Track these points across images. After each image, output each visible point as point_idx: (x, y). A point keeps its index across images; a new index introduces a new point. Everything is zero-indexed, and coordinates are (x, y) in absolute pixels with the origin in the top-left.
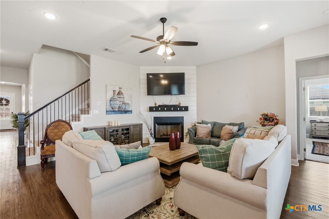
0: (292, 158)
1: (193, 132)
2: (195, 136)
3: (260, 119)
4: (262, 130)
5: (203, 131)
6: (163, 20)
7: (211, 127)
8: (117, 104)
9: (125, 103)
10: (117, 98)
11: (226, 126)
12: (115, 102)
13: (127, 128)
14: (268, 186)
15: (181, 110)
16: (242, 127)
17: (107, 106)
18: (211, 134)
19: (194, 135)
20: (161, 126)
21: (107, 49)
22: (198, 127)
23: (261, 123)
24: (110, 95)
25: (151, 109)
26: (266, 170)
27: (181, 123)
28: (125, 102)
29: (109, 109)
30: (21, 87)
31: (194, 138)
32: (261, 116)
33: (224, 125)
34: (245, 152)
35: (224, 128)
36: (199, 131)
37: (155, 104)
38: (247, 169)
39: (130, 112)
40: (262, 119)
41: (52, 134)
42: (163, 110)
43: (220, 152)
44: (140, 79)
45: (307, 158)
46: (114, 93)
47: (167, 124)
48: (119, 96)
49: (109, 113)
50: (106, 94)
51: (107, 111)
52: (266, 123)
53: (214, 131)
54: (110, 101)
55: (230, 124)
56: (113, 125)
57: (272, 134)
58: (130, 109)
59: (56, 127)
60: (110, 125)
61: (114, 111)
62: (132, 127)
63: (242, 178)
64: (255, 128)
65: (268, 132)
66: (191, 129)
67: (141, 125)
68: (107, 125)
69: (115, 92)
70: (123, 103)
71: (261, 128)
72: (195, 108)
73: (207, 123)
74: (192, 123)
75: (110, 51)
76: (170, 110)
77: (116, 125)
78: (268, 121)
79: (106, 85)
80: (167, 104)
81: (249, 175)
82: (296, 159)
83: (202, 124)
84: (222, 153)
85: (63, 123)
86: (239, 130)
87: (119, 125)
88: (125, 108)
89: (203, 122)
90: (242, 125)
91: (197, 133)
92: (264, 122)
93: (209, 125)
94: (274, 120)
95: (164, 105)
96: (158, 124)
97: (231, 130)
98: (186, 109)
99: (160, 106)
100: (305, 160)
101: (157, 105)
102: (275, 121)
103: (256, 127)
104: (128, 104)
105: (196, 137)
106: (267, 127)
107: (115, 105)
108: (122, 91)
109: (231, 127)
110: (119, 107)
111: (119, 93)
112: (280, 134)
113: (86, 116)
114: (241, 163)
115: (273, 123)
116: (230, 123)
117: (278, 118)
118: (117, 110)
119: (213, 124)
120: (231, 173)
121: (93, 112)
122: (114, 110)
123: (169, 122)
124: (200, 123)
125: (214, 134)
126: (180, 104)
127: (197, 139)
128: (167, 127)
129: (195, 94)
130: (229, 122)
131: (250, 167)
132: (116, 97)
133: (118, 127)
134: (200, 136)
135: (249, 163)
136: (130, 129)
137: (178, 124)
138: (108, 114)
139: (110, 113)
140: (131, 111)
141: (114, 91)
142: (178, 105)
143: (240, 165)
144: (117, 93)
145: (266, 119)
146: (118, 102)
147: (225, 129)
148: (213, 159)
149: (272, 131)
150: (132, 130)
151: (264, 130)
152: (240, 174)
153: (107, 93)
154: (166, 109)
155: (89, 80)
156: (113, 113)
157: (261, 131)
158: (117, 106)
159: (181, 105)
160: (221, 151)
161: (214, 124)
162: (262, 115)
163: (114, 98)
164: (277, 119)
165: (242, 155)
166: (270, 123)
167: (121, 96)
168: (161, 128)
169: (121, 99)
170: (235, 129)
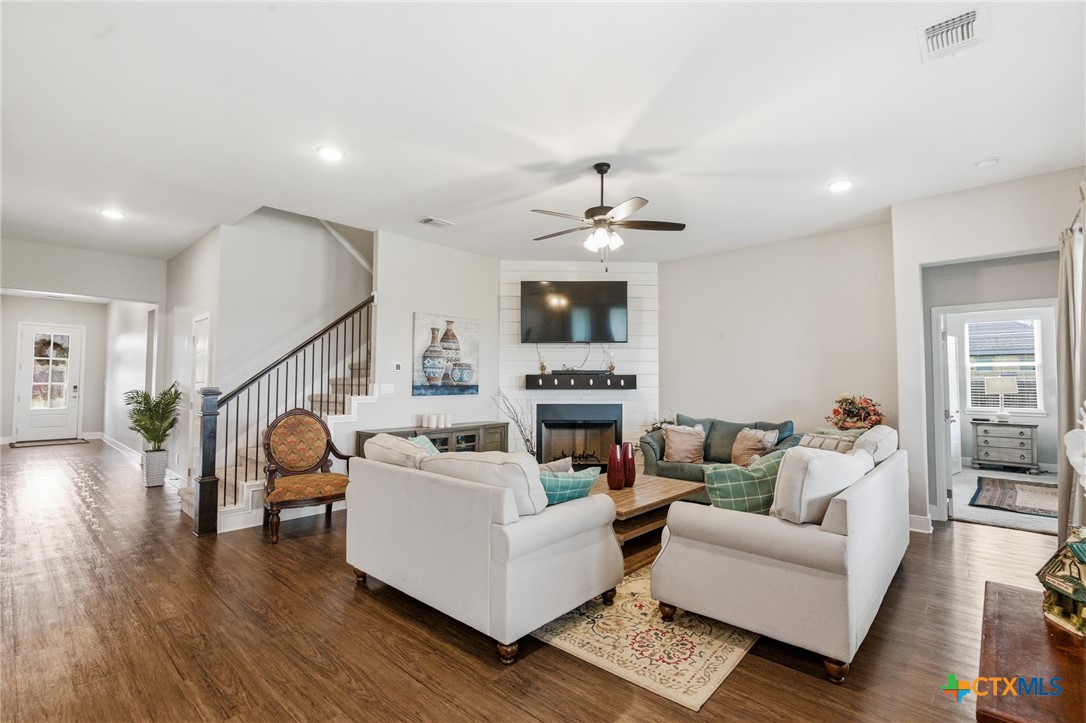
0: (912, 511)
1: (656, 446)
2: (661, 459)
3: (836, 412)
4: (838, 437)
5: (683, 443)
6: (602, 168)
7: (704, 434)
8: (440, 366)
9: (460, 365)
10: (440, 349)
11: (746, 431)
12: (436, 363)
13: (469, 433)
14: (849, 531)
15: (616, 385)
16: (787, 434)
17: (415, 374)
18: (703, 452)
19: (658, 455)
20: (555, 432)
21: (430, 220)
22: (670, 433)
23: (836, 424)
24: (423, 341)
25: (531, 382)
26: (845, 502)
27: (616, 421)
28: (461, 362)
29: (421, 380)
30: (105, 307)
31: (660, 462)
32: (838, 405)
33: (739, 428)
34: (806, 469)
35: (739, 435)
36: (672, 445)
37: (543, 368)
38: (810, 503)
39: (471, 391)
40: (839, 413)
41: (282, 447)
42: (565, 385)
43: (753, 478)
44: (499, 297)
45: (956, 515)
46: (433, 337)
47: (573, 426)
48: (446, 345)
49: (419, 392)
50: (413, 337)
51: (414, 387)
52: (850, 422)
53: (712, 445)
54: (425, 357)
55: (756, 426)
56: (433, 426)
57: (862, 446)
58: (472, 382)
59: (292, 429)
60: (425, 425)
61: (432, 387)
62: (481, 432)
63: (802, 520)
64: (823, 433)
65: (853, 442)
66: (650, 440)
67: (505, 426)
68: (415, 425)
69: (436, 332)
70: (455, 365)
71: (838, 434)
72: (654, 381)
73: (691, 423)
74: (645, 424)
75: (436, 224)
76: (587, 386)
77: (442, 426)
78: (855, 419)
79: (414, 313)
80: (576, 369)
81: (814, 516)
82: (926, 515)
83: (679, 425)
84: (758, 478)
85: (307, 418)
86: (780, 442)
87: (449, 426)
88: (461, 379)
89: (681, 421)
90: (789, 428)
91: (667, 450)
92: (845, 421)
93: (699, 428)
94: (870, 415)
95: (567, 370)
96: (547, 426)
97: (760, 442)
98: (630, 382)
99: (556, 374)
100: (951, 519)
101: (548, 371)
102: (874, 418)
103: (826, 431)
104: (469, 367)
105: (665, 459)
106: (852, 432)
107: (434, 370)
108: (455, 329)
109: (760, 433)
110: (446, 376)
111: (448, 336)
112: (879, 445)
113: (363, 397)
114: (799, 492)
115: (867, 422)
116: (754, 422)
117: (879, 409)
118: (440, 383)
119: (709, 426)
120: (779, 513)
121: (380, 389)
122: (433, 383)
123: (579, 418)
124: (671, 423)
125: (713, 452)
126: (612, 368)
127: (668, 465)
128: (574, 435)
129: (655, 342)
130: (752, 421)
131: (816, 500)
132: (438, 346)
133: (446, 430)
134: (676, 458)
135: (815, 491)
136: (477, 438)
137: (604, 426)
138: (418, 395)
139: (423, 391)
140: (475, 388)
141: (433, 330)
142: (607, 371)
143: (797, 494)
144: (440, 336)
145: (849, 413)
146: (443, 363)
147: (745, 437)
148: (737, 492)
149: (862, 439)
150: (481, 441)
151: (844, 438)
152: (797, 512)
153: (416, 336)
154: (572, 382)
155: (371, 299)
156: (430, 391)
157: (836, 442)
158: (440, 373)
159: (616, 372)
160: (755, 475)
161: (712, 426)
162: (840, 402)
163: (432, 349)
164: (876, 413)
165: (801, 476)
166: (859, 424)
167: (453, 346)
168: (554, 438)
169: (452, 354)
170: (771, 437)
